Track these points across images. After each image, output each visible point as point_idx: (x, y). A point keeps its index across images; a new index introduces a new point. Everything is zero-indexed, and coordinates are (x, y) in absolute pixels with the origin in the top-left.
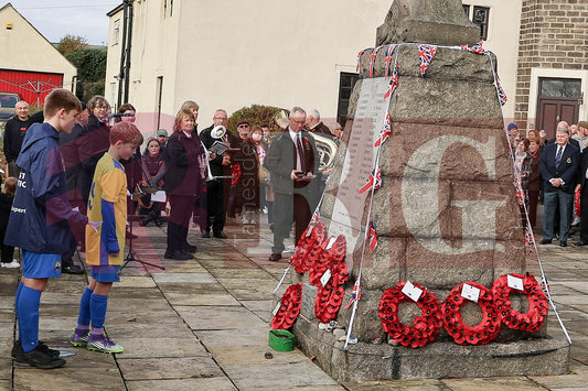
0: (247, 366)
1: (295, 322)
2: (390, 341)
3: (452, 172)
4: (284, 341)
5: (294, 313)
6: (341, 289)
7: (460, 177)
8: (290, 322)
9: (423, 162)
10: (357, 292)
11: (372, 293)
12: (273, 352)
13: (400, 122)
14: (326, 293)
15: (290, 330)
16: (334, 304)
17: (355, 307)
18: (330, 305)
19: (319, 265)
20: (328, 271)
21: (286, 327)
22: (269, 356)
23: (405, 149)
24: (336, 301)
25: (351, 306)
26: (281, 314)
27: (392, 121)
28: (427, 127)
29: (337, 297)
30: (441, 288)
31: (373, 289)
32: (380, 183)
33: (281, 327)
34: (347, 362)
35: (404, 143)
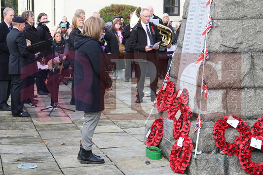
0: (136, 169)
1: (161, 141)
2: (221, 152)
3: (252, 48)
4: (155, 153)
5: (160, 136)
6: (189, 122)
7: (257, 50)
8: (158, 141)
9: (234, 43)
10: (199, 123)
11: (208, 123)
12: (150, 160)
13: (218, 20)
14: (179, 124)
15: (158, 146)
16: (185, 131)
17: (199, 132)
18: (183, 131)
19: (172, 107)
20: (179, 111)
21: (155, 144)
22: (148, 163)
23: (222, 36)
24: (187, 129)
25: (196, 132)
26: (151, 137)
27: (213, 19)
28: (234, 21)
29: (186, 127)
30: (250, 118)
31: (208, 120)
32: (208, 58)
33: (152, 145)
34: (197, 166)
35: (221, 32)
